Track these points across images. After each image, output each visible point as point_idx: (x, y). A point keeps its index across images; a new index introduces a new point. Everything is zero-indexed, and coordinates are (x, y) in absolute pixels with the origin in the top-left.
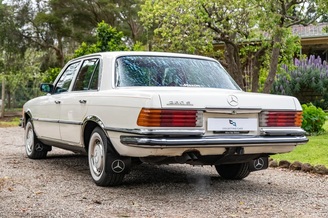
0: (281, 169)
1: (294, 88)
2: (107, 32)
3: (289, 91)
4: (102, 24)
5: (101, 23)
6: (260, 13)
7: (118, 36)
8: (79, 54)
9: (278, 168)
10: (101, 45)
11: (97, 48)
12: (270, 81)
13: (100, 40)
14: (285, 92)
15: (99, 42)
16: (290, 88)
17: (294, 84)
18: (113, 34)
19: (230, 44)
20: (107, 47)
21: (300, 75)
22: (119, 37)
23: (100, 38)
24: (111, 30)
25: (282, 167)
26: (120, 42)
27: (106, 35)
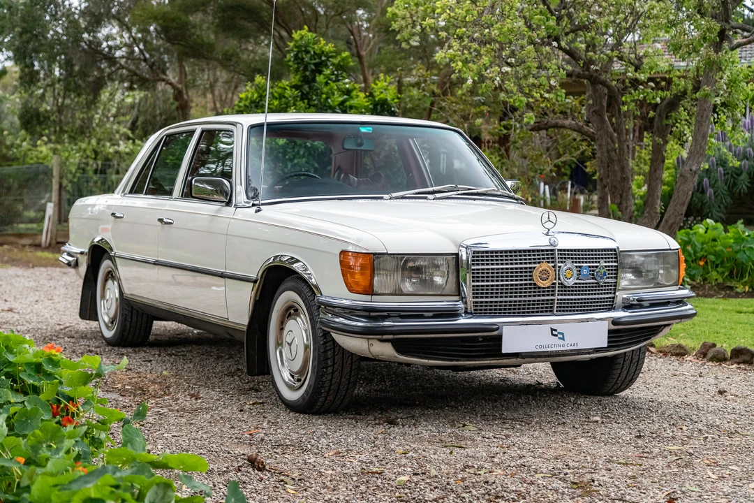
0: (735, 366)
1: (735, 184)
2: (314, 52)
3: (724, 192)
4: (303, 34)
5: (299, 32)
6: (674, 18)
7: (339, 62)
8: (249, 101)
9: (728, 363)
10: (300, 83)
11: (291, 90)
12: (691, 170)
13: (297, 71)
14: (715, 193)
15: (296, 75)
16: (726, 184)
17: (737, 177)
18: (328, 57)
19: (600, 86)
20: (314, 86)
21: (750, 154)
22: (342, 64)
23: (296, 66)
24: (322, 47)
25: (738, 360)
26: (342, 76)
27: (311, 60)
